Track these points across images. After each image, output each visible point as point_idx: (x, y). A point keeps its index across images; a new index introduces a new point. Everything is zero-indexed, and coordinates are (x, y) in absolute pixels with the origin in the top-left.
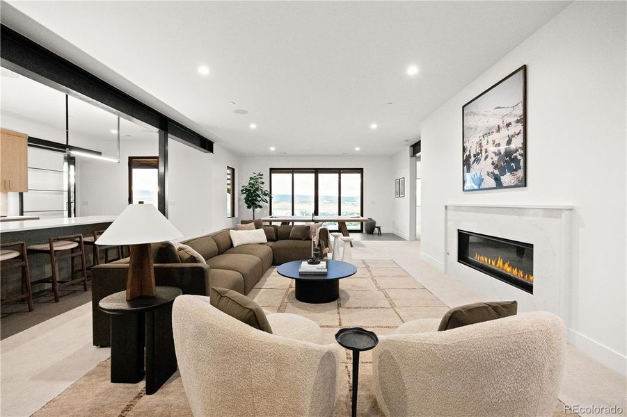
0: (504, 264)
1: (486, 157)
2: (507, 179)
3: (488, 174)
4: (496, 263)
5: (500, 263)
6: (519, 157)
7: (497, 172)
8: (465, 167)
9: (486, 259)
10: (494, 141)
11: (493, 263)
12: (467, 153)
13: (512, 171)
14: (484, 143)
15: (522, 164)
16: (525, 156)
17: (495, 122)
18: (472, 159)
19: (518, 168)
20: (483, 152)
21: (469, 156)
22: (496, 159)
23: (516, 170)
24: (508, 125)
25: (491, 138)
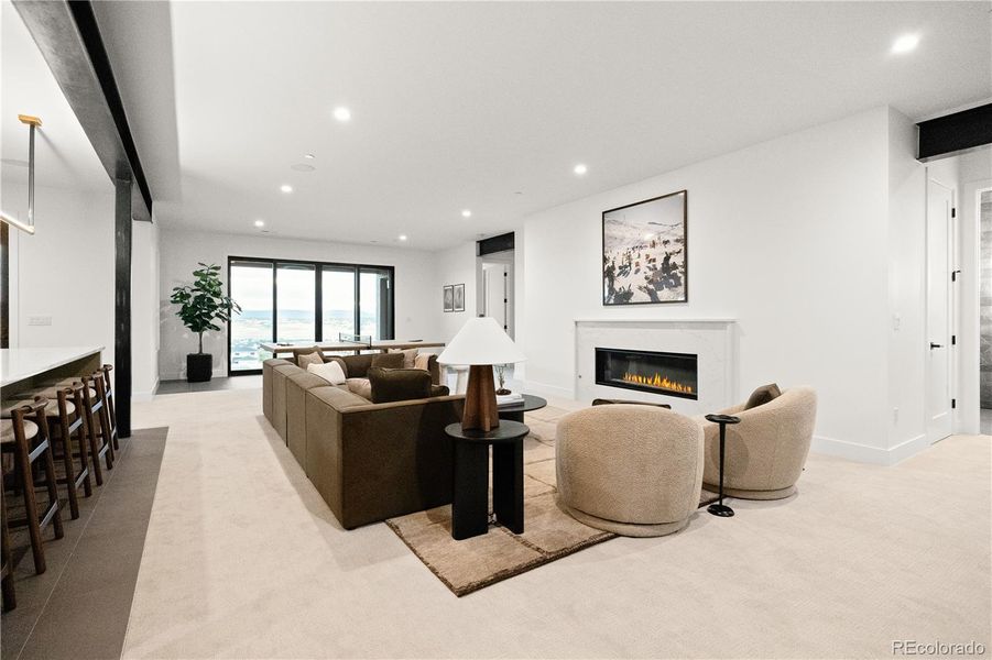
0: (662, 381)
1: (637, 271)
2: (664, 294)
3: (640, 288)
4: (653, 381)
5: (658, 379)
6: (679, 275)
7: (651, 287)
8: (607, 280)
9: (640, 379)
10: (648, 256)
11: (649, 382)
12: (610, 264)
13: (670, 286)
14: (634, 256)
15: (682, 281)
16: (686, 273)
17: (649, 237)
18: (617, 271)
19: (678, 284)
20: (633, 266)
21: (613, 268)
22: (650, 273)
23: (676, 286)
24: (666, 242)
25: (643, 252)
